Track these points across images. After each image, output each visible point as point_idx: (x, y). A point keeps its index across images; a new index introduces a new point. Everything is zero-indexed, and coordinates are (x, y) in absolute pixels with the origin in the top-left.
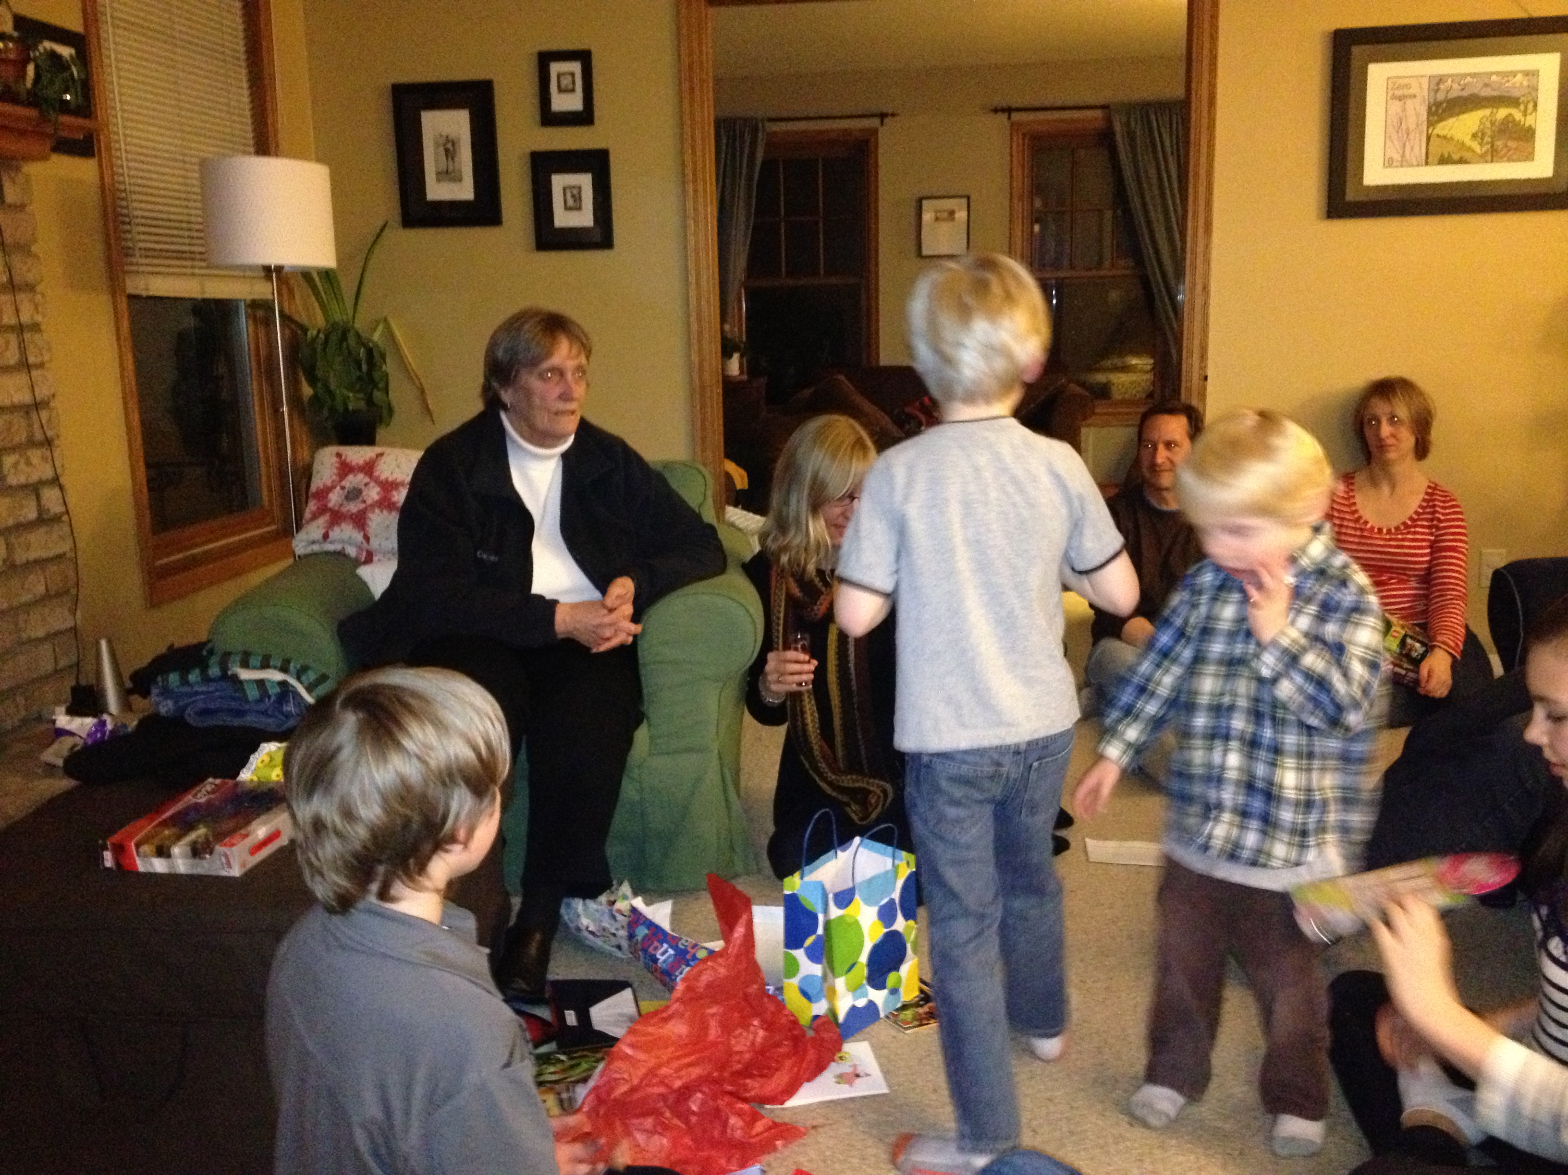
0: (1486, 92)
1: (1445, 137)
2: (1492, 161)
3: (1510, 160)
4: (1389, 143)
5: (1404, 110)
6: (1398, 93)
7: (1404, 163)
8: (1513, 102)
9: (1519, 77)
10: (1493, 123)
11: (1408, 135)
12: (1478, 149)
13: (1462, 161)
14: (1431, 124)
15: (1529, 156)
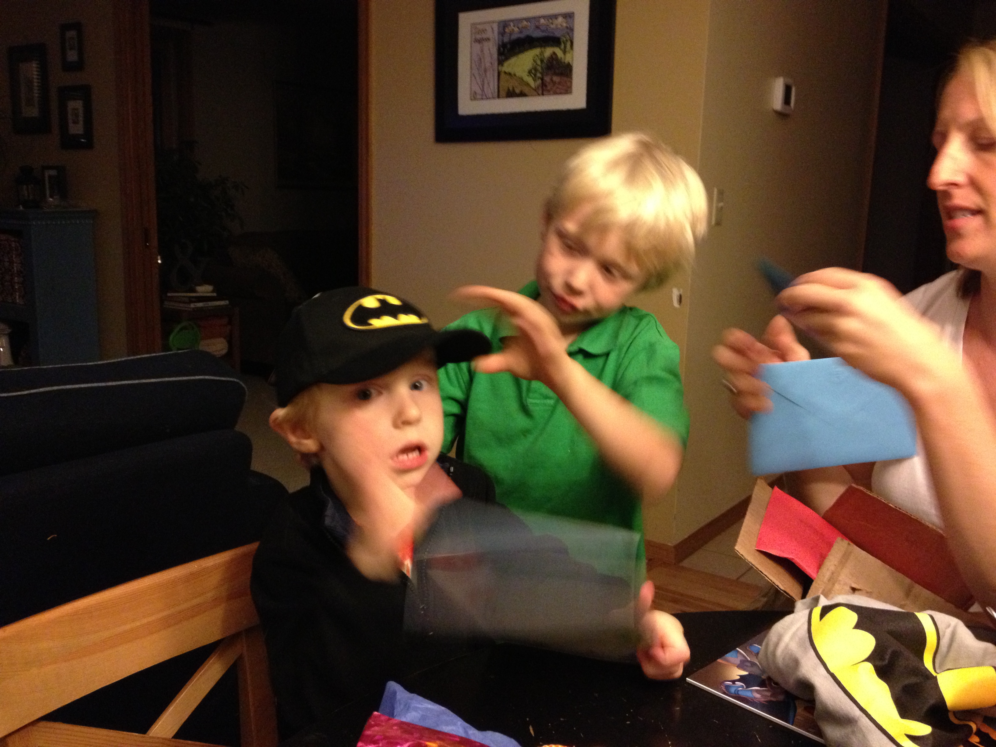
0: (537, 34)
1: (510, 74)
2: (543, 94)
3: (555, 93)
4: (473, 78)
5: (482, 51)
6: (479, 37)
7: (484, 97)
8: (554, 41)
9: (560, 19)
10: (542, 61)
11: (485, 71)
12: (532, 84)
13: (522, 94)
14: (501, 63)
15: (567, 90)
